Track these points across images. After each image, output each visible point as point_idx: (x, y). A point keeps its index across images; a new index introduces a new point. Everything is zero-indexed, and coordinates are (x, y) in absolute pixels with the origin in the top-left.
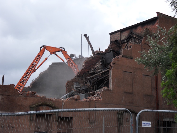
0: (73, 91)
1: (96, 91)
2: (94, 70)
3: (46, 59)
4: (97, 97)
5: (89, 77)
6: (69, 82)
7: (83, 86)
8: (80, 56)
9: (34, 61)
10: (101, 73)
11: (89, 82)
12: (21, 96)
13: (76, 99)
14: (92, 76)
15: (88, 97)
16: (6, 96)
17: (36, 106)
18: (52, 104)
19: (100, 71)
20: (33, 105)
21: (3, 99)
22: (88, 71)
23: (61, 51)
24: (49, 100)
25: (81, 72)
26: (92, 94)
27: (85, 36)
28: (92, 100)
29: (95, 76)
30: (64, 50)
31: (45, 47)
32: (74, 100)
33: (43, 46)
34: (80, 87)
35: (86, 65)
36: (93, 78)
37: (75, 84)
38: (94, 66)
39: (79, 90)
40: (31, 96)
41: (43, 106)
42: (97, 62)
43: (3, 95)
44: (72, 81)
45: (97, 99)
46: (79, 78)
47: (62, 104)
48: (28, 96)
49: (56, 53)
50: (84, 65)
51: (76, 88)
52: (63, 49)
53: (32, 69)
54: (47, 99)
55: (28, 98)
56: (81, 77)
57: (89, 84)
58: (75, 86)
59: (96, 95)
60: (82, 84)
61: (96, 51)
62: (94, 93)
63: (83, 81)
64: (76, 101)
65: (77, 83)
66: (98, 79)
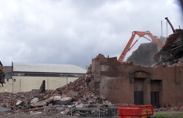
0: (160, 61)
1: (179, 59)
2: (175, 44)
3: (137, 41)
4: (181, 64)
5: (172, 50)
6: (156, 55)
7: (166, 57)
8: (161, 37)
9: (128, 43)
10: (182, 45)
11: (171, 53)
12: (122, 65)
13: (164, 66)
14: (174, 49)
15: (173, 64)
16: (111, 66)
17: (134, 72)
18: (146, 70)
19: (181, 44)
20: (131, 72)
21: (109, 68)
22: (170, 46)
23: (147, 34)
24: (143, 67)
25: (165, 47)
26: (176, 62)
27: (166, 18)
28: (177, 66)
29: (177, 48)
30: (150, 33)
31: (136, 33)
32: (162, 67)
33: (134, 32)
34: (165, 58)
35: (168, 41)
36: (175, 50)
37: (161, 56)
38: (175, 41)
39: (165, 60)
40: (130, 65)
41: (139, 72)
42: (177, 38)
43: (109, 65)
44: (158, 54)
45: (181, 65)
46: (164, 51)
47: (153, 70)
48: (127, 65)
49: (144, 36)
50: (167, 41)
51: (162, 59)
52: (148, 32)
53: (127, 48)
54: (142, 67)
55: (128, 66)
56: (165, 50)
57: (171, 55)
58: (161, 57)
59: (179, 62)
60: (166, 56)
61: (176, 29)
62: (178, 61)
63: (167, 53)
64: (164, 67)
65: (163, 55)
66: (179, 50)
